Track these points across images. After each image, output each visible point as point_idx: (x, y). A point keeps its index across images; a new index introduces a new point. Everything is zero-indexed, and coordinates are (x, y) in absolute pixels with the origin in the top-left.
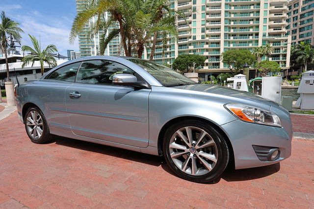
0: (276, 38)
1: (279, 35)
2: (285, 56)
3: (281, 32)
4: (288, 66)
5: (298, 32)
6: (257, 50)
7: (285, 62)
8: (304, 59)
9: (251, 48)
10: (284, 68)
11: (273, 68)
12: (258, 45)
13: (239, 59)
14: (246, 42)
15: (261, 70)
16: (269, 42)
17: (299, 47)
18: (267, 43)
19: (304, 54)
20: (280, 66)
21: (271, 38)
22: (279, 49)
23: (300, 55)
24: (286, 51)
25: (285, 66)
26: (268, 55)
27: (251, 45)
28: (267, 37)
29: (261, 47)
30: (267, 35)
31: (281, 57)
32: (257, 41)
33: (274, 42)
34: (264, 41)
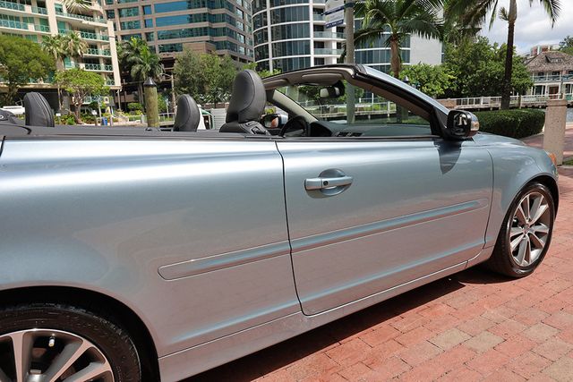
0: (85, 22)
1: (89, 15)
2: (108, 62)
3: (93, 11)
4: (118, 83)
5: (117, 16)
6: (49, 41)
7: (111, 76)
8: (144, 73)
9: (34, 36)
10: (112, 88)
11: (95, 86)
12: (48, 30)
13: (14, 60)
14: (17, 19)
15: (70, 89)
16: (73, 28)
17: (131, 48)
18: (68, 29)
19: (141, 63)
20: (105, 84)
21: (75, 19)
22: (93, 47)
23: (134, 63)
24: (109, 53)
25: (113, 83)
26: (78, 58)
27: (31, 28)
28: (65, 16)
29: (59, 37)
30: (65, 11)
31: (102, 65)
32: (45, 21)
33: (81, 30)
34: (60, 23)
